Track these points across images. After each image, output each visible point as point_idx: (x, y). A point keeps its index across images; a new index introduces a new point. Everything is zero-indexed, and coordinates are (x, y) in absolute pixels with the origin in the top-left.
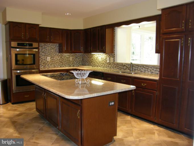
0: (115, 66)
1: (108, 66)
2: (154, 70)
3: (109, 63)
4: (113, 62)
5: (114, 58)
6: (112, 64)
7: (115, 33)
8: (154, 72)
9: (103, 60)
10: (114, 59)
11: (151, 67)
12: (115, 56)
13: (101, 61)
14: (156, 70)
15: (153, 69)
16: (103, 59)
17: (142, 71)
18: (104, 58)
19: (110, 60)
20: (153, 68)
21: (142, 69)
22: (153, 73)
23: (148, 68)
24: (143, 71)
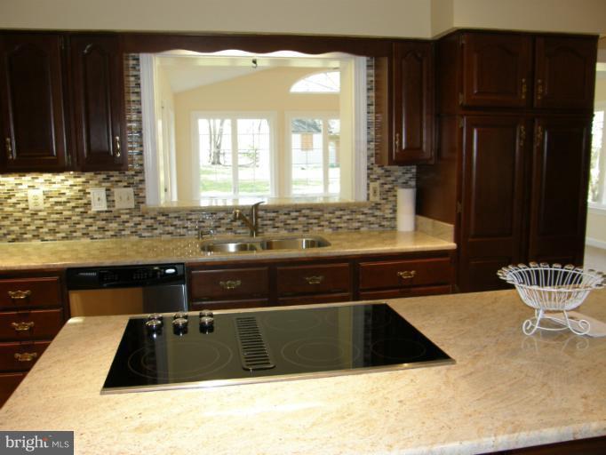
0: (149, 222)
1: (102, 229)
2: (345, 218)
3: (111, 215)
4: (132, 205)
5: (142, 190)
6: (124, 217)
7: (137, 77)
8: (346, 225)
9: (57, 203)
10: (136, 195)
11: (330, 209)
12: (142, 181)
13: (42, 206)
14: (348, 217)
15: (340, 217)
16: (63, 199)
17: (297, 229)
18: (69, 193)
19: (110, 202)
20: (338, 213)
21: (293, 222)
22: (340, 230)
23: (319, 213)
24: (300, 227)
